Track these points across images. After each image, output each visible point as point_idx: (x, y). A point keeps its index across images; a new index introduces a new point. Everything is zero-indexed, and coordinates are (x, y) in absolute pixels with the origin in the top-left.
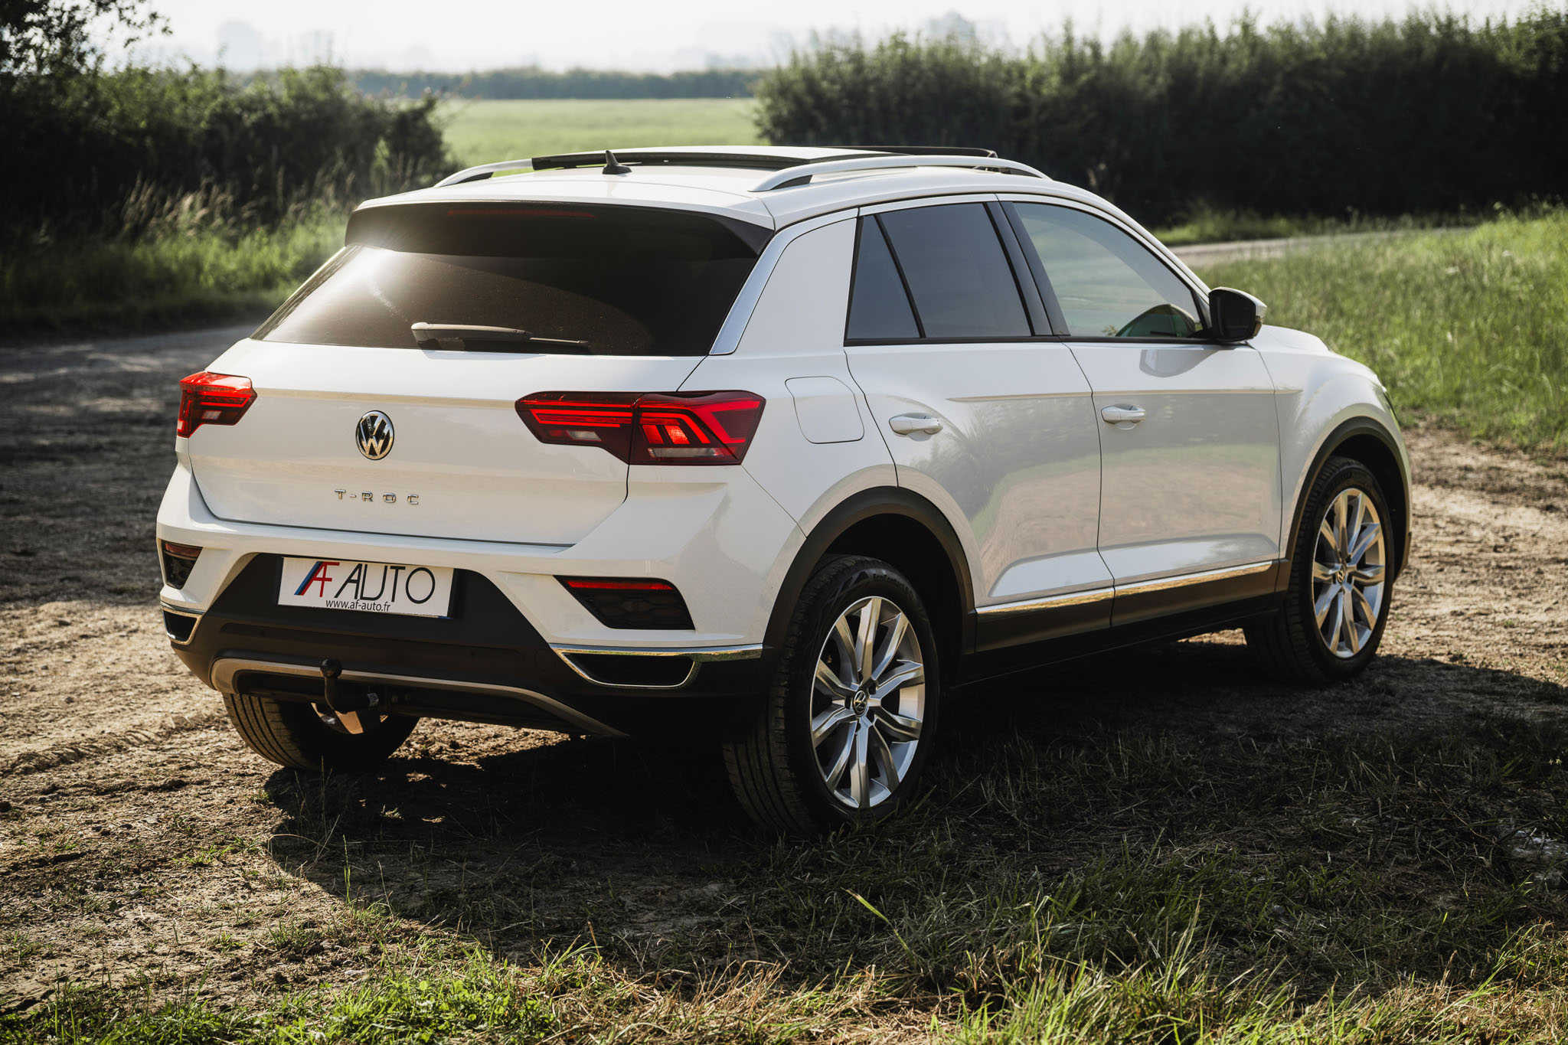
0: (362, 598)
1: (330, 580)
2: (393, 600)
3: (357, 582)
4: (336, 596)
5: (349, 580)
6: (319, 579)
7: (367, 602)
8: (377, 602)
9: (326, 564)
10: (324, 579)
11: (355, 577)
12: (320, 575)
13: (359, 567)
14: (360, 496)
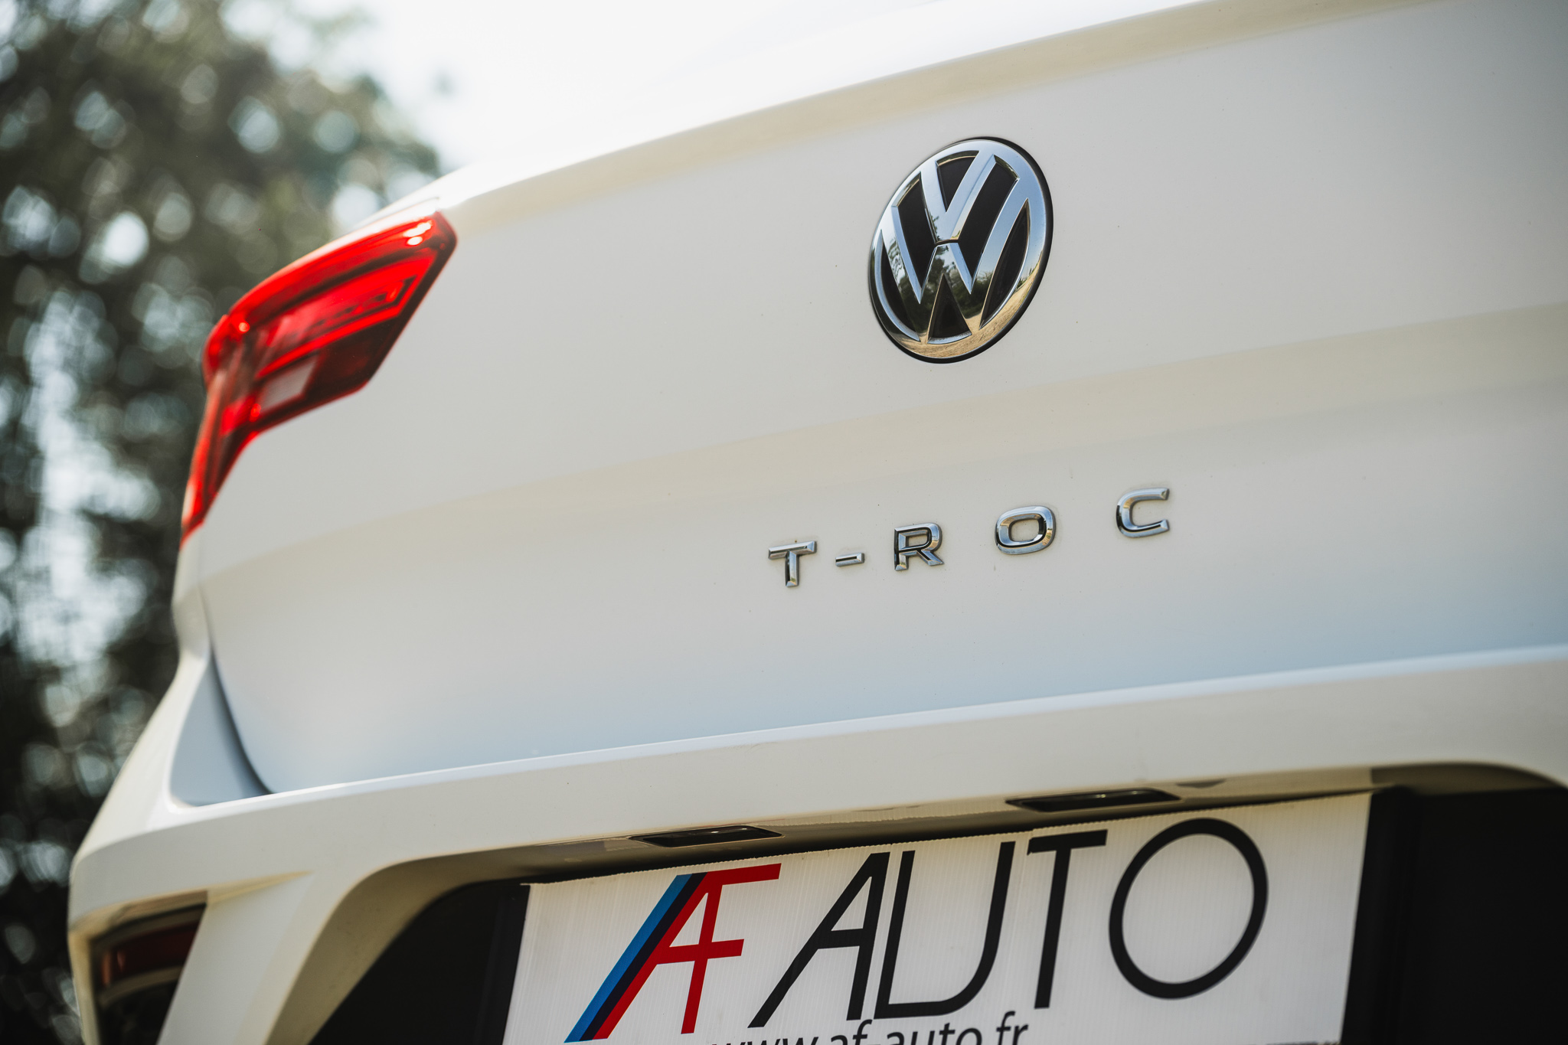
0: (885, 1010)
1: (734, 948)
2: (1043, 999)
3: (863, 939)
4: (760, 1020)
5: (825, 936)
6: (682, 954)
7: (906, 1025)
8: (958, 1020)
9: (713, 885)
10: (707, 950)
11: (853, 919)
12: (689, 934)
13: (875, 868)
14: (882, 553)
